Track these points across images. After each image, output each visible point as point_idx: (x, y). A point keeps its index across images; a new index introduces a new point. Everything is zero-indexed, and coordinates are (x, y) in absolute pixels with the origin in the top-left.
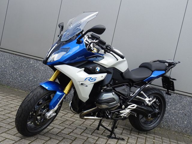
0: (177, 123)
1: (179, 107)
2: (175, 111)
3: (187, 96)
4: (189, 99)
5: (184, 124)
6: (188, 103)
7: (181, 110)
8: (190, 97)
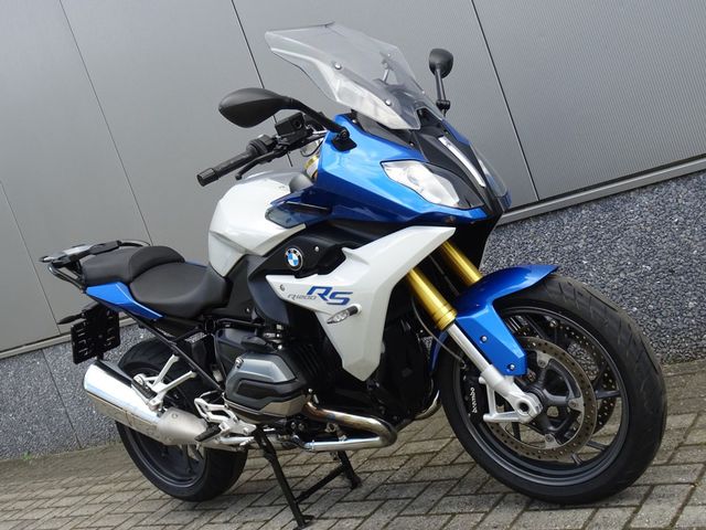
0: (659, 321)
1: (627, 255)
2: (622, 275)
3: (629, 191)
4: (644, 199)
5: (690, 314)
6: (652, 216)
7: (644, 263)
8: (645, 187)
